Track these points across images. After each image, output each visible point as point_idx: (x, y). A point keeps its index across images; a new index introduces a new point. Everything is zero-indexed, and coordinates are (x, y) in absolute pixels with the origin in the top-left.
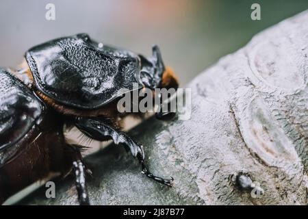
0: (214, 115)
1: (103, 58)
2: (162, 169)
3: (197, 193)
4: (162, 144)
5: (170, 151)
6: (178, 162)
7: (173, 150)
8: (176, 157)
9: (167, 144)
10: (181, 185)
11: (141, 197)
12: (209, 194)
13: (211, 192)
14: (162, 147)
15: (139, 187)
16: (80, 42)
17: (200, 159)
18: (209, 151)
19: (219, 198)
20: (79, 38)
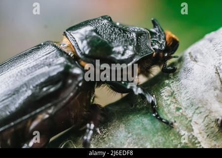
0: (204, 75)
1: (124, 32)
2: (166, 114)
3: (192, 133)
4: (166, 96)
5: (171, 101)
6: (178, 109)
7: (174, 101)
8: (176, 106)
9: (169, 96)
10: (180, 126)
11: (151, 135)
12: (200, 133)
13: (203, 132)
14: (166, 98)
15: (149, 127)
16: (105, 21)
17: (194, 108)
18: (201, 101)
19: (208, 136)
20: (104, 19)
